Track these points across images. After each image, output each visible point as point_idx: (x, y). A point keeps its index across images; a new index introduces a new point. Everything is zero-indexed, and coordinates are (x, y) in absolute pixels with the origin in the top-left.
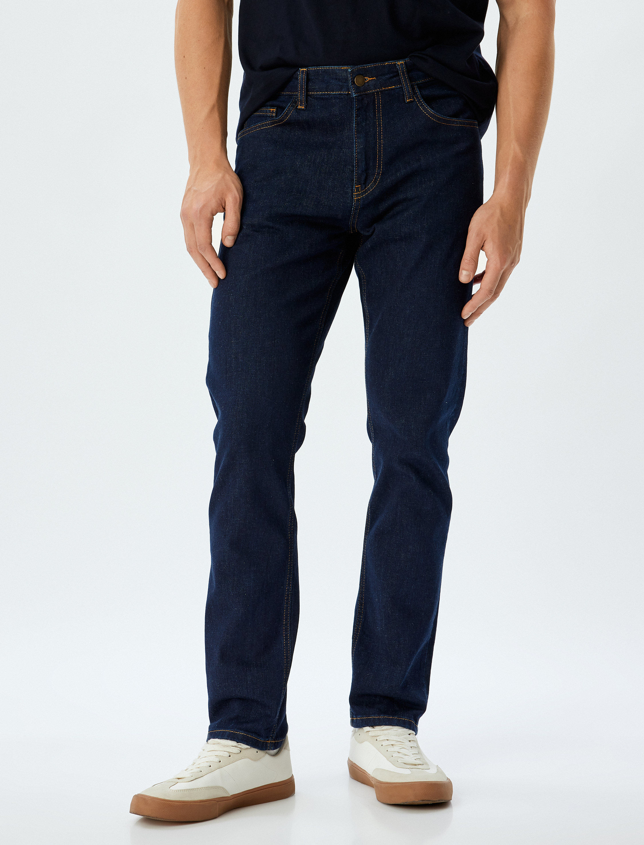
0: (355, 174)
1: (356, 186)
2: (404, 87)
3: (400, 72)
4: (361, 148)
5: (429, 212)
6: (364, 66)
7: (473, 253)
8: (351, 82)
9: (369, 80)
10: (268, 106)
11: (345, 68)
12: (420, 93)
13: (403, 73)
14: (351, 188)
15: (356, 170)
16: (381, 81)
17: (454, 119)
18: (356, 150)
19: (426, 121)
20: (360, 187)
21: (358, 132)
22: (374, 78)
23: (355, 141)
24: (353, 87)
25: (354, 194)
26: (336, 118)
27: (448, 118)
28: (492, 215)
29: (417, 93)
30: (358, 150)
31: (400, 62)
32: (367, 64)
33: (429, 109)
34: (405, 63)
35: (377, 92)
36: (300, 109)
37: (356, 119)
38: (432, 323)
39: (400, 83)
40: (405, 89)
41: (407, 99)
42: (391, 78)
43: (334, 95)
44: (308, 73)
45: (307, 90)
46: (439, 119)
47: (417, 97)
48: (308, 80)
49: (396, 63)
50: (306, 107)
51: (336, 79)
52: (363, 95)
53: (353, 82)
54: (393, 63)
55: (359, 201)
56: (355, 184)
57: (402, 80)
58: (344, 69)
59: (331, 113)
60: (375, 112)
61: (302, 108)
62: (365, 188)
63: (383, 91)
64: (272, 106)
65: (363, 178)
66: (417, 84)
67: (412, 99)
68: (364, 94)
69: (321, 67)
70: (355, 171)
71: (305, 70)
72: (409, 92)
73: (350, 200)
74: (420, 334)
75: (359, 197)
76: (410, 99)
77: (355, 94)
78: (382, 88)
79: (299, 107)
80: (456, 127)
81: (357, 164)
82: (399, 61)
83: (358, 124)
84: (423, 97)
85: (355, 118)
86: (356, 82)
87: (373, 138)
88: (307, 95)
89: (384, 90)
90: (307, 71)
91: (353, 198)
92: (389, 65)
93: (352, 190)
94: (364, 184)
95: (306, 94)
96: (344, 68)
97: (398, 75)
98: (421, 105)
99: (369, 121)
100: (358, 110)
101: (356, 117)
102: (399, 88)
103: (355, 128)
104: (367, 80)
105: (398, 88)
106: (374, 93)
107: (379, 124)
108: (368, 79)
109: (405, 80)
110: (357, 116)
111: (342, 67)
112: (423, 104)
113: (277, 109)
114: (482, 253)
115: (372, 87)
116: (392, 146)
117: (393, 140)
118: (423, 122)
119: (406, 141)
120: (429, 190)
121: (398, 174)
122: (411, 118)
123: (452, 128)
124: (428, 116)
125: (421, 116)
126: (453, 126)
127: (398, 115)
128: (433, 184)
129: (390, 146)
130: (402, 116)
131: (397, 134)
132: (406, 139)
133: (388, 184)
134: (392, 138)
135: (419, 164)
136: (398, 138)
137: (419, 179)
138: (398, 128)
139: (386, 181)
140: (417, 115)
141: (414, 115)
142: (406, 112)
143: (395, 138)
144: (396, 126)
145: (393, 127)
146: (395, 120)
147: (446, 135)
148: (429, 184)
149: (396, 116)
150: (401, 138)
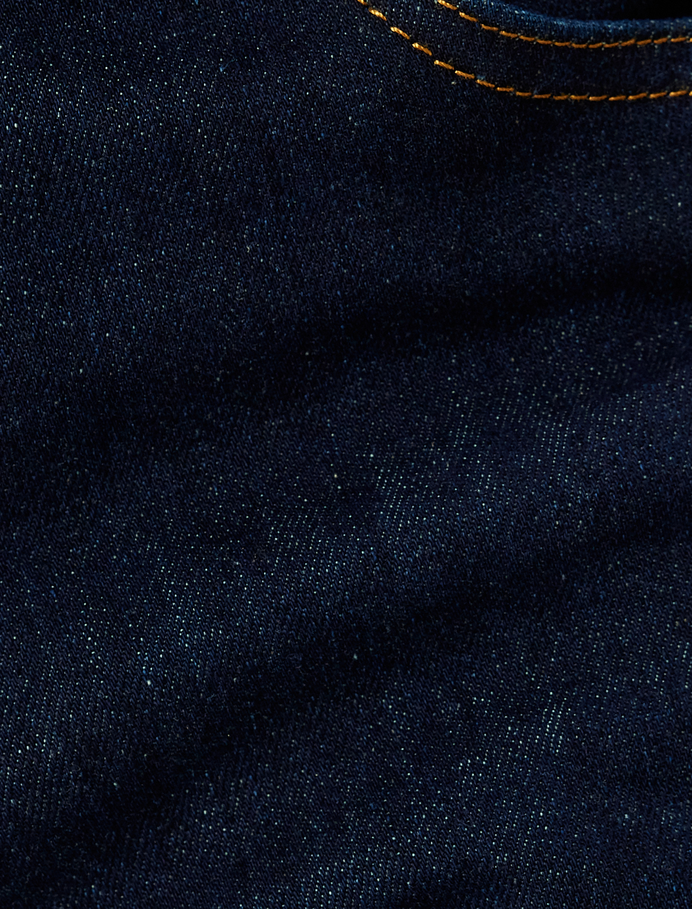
19: (395, 107)
116: (39, 378)
117: (49, 313)
118: (359, 130)
119: (189, 318)
120: (539, 808)
121: (148, 677)
122: (220, 75)
123: (665, 130)
124: (416, 45)
125: (331, 51)
126: (673, 109)
127: (77, 54)
128: (570, 732)
129: (14, 383)
130: (124, 57)
131: (76, 247)
132: (187, 303)
133: (51, 785)
134: (29, 297)
135: (364, 548)
136: (95, 292)
137: (402, 706)
138: (86, 181)
139: (22, 758)
140: (296, 48)
141: (262, 52)
142: (164, 18)
143: (61, 299)
144: (68, 162)
145: (31, 180)
146: (49, 101)
147: (622, 213)
148: (517, 738)
149: (55, 58)
150: (132, 298)
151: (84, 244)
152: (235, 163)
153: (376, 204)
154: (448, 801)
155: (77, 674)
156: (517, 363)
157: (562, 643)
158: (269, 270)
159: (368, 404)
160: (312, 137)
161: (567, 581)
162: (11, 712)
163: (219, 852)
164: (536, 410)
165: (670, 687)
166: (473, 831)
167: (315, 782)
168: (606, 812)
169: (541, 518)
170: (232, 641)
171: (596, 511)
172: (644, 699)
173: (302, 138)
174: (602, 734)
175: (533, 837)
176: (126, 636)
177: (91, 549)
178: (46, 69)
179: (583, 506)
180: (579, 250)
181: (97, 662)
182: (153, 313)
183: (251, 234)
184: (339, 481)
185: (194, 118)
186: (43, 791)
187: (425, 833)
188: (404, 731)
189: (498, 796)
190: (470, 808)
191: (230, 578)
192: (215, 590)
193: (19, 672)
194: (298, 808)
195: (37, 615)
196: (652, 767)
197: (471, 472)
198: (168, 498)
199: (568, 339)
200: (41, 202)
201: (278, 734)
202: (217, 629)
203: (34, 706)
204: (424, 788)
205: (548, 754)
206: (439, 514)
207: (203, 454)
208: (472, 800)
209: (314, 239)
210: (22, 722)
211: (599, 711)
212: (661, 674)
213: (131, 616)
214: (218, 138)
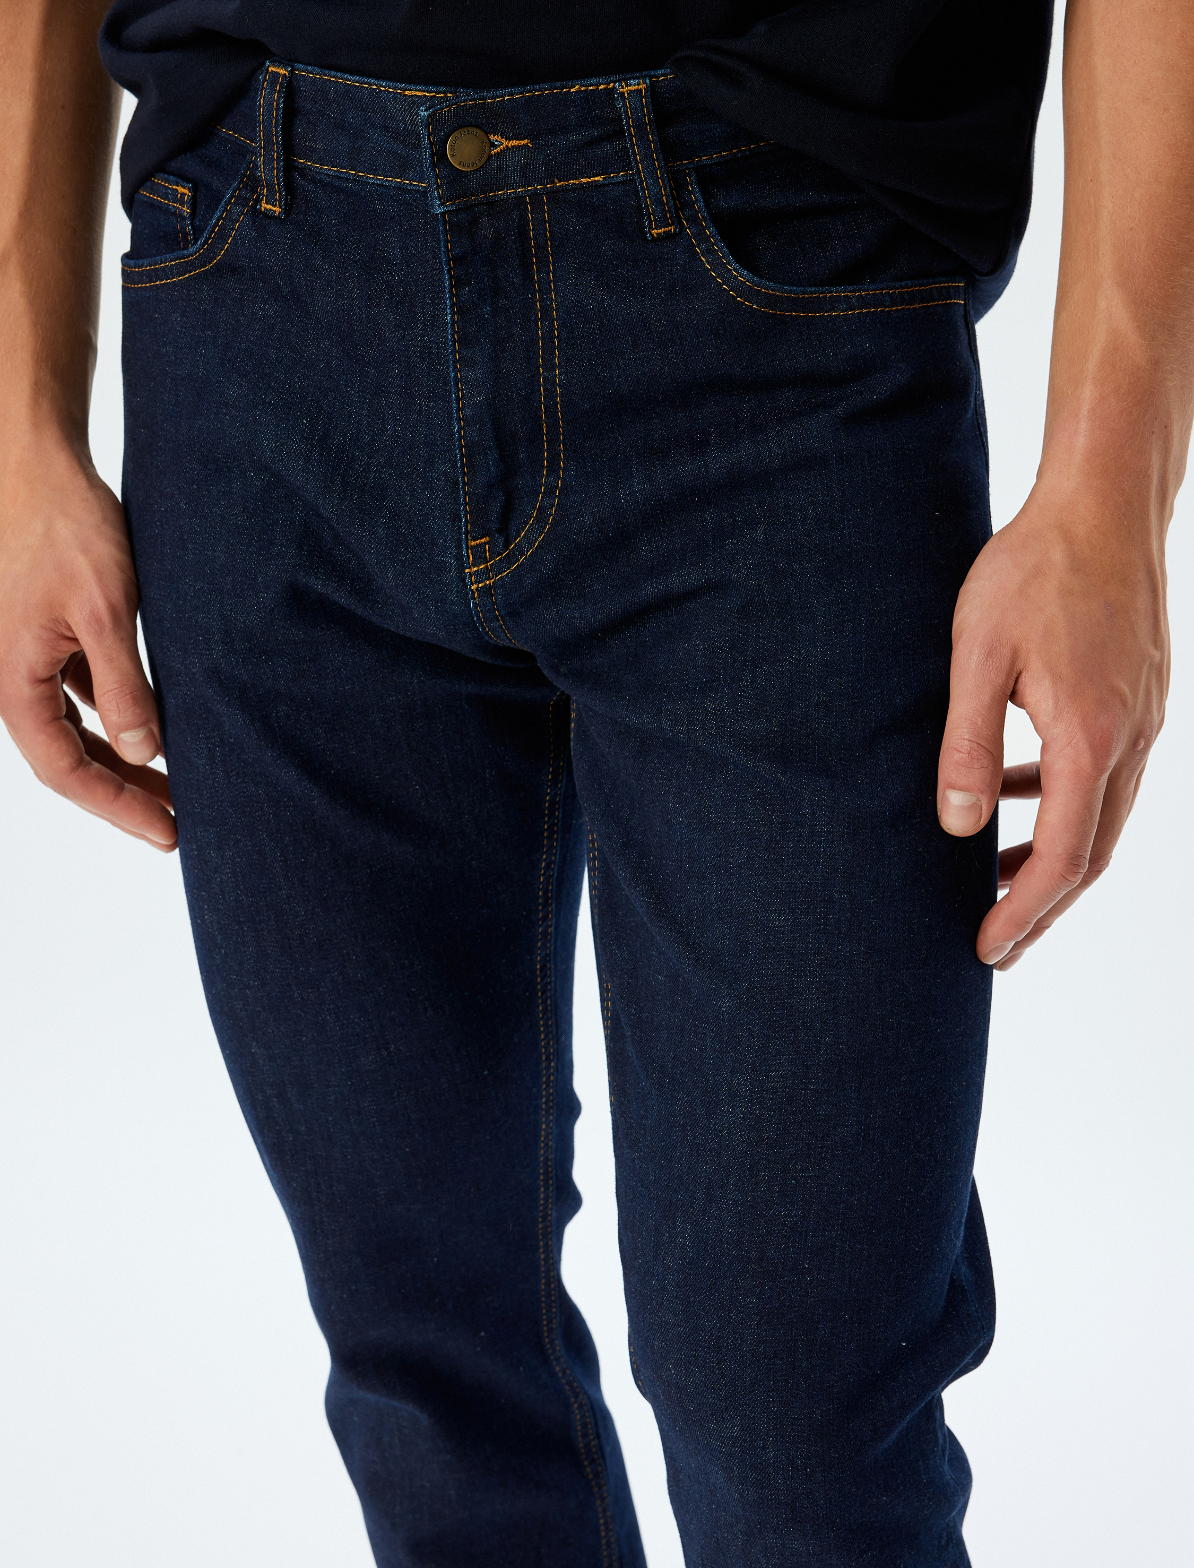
0: (465, 499)
1: (473, 543)
2: (641, 183)
3: (628, 122)
4: (475, 404)
5: (764, 638)
6: (484, 98)
7: (979, 723)
8: (432, 155)
9: (507, 146)
10: (170, 173)
11: (417, 93)
12: (707, 205)
13: (640, 127)
14: (455, 552)
15: (464, 484)
16: (548, 155)
17: (840, 292)
18: (458, 409)
19: (723, 313)
20: (485, 543)
21: (465, 341)
22: (522, 142)
23: (456, 375)
24: (437, 177)
25: (467, 570)
26: (391, 273)
27: (812, 292)
28: (1037, 572)
29: (695, 202)
30: (468, 412)
31: (630, 85)
32: (496, 88)
33: (733, 267)
34: (652, 88)
35: (535, 195)
36: (267, 215)
37: (454, 295)
38: (818, 1049)
39: (627, 166)
40: (643, 188)
41: (651, 228)
42: (592, 143)
43: (378, 184)
44: (291, 89)
45: (289, 149)
46: (772, 301)
47: (694, 220)
48: (291, 112)
49: (614, 87)
50: (287, 210)
51: (386, 128)
52: (476, 205)
53: (440, 157)
54: (602, 87)
55: (493, 595)
56: (466, 537)
57: (635, 154)
58: (412, 96)
59: (375, 250)
60: (526, 266)
61: (275, 212)
62: (506, 547)
63: (559, 191)
64: (183, 178)
65: (496, 508)
66: (699, 169)
67: (672, 229)
68: (483, 204)
69: (333, 73)
70: (463, 488)
71: (282, 72)
72: (659, 202)
73: (457, 591)
74: (778, 1091)
75: (489, 579)
76: (665, 227)
77: (442, 204)
78: (553, 182)
79: (265, 206)
80: (845, 320)
81: (469, 461)
82: (625, 80)
83: (462, 310)
84: (716, 218)
85: (451, 292)
86: (452, 156)
87: (520, 364)
88: (289, 168)
89: (564, 190)
90: (291, 78)
91: (465, 585)
92: (586, 96)
93: (459, 557)
94: (499, 531)
95: (284, 166)
96: (414, 93)
97: (619, 133)
98: (709, 252)
99: (506, 298)
100: (459, 260)
101: (451, 286)
102: (624, 183)
103: (453, 325)
104: (496, 146)
105: (618, 183)
106: (519, 199)
107: (546, 310)
108: (502, 143)
109: (647, 157)
110: (458, 283)
111: (406, 90)
112: (713, 244)
113: (194, 190)
114: (1014, 715)
115: (515, 177)
116: (595, 392)
117: (601, 370)
118: (708, 320)
119: (649, 377)
120: (751, 559)
121: (623, 499)
122: (662, 297)
123: (829, 327)
124: (731, 293)
125: (701, 292)
126: (833, 319)
127: (615, 284)
128: (765, 535)
129: (587, 393)
130: (631, 287)
131: (612, 348)
132: (648, 372)
133: (588, 532)
134: (595, 364)
135: (699, 462)
136: (617, 365)
137: (712, 518)
138: (615, 327)
139: (579, 522)
140: (690, 290)
141: (678, 290)
142: (647, 274)
143: (605, 365)
144: (609, 321)
145: (597, 325)
146: (603, 300)
147: (809, 356)
148: (747, 535)
149: (607, 285)
150: (629, 368)
151: (615, 348)
152: (665, 328)
153: (717, 347)
154: (721, 554)
155: (600, 495)
156: (769, 403)
157: (770, 502)
158: (677, 364)
159: (714, 411)
160: (691, 321)
161: (772, 481)
162: (577, 505)
163: (646, 562)
164: (771, 420)
165: (803, 521)
166: (726, 565)
167: (680, 541)
168: (774, 563)
169: (762, 458)
170: (652, 489)
171: (782, 457)
172: (793, 525)
173: (688, 322)
174: (776, 536)
175: (746, 569)
176: (617, 484)
177: (613, 452)
178: (603, 288)
179: (777, 455)
180: (791, 368)
181: (607, 492)
182: (636, 374)
183: (672, 351)
184: (699, 437)
185: (651, 312)
186: (585, 534)
187: (711, 564)
188: (712, 527)
189: (737, 554)
190: (727, 557)
191: (654, 467)
192: (648, 471)
193: (582, 492)
194: (674, 550)
195: (590, 473)
196: (793, 549)
197: (741, 439)
198: (641, 437)
199: (788, 396)
200: (601, 332)
201: (670, 523)
202: (647, 485)
203: (585, 504)
204: (714, 549)
205: (757, 541)
206: (727, 452)
207: (655, 423)
208: (728, 554)
209: (694, 356)
210: (581, 509)
211: (776, 527)
212: (801, 516)
213: (620, 477)
214: (659, 319)
